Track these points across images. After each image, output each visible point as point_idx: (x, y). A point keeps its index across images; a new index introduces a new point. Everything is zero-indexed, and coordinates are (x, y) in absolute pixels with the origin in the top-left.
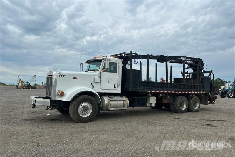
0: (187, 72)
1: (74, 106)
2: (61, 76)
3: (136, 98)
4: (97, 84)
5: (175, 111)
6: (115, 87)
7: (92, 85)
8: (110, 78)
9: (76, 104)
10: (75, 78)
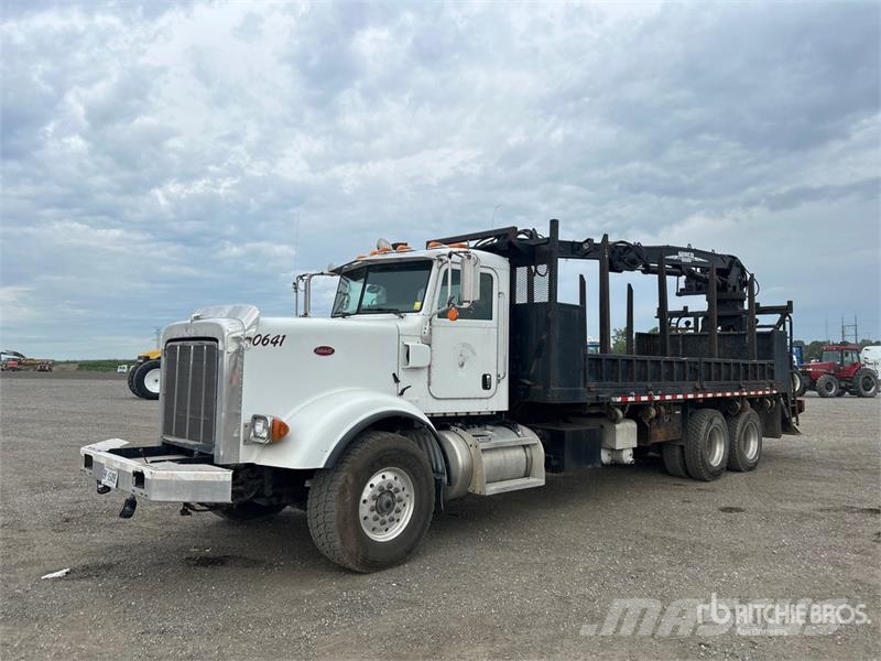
0: (686, 308)
1: (343, 491)
2: (264, 341)
3: (568, 429)
4: (415, 373)
5: (687, 472)
6: (486, 384)
7: (397, 380)
8: (465, 345)
9: (351, 481)
10: (325, 351)
